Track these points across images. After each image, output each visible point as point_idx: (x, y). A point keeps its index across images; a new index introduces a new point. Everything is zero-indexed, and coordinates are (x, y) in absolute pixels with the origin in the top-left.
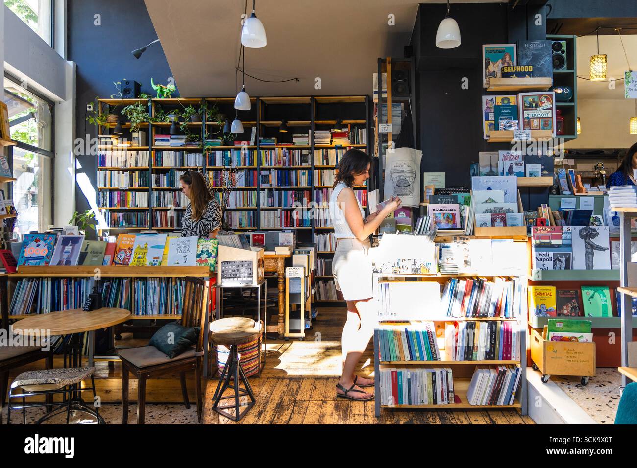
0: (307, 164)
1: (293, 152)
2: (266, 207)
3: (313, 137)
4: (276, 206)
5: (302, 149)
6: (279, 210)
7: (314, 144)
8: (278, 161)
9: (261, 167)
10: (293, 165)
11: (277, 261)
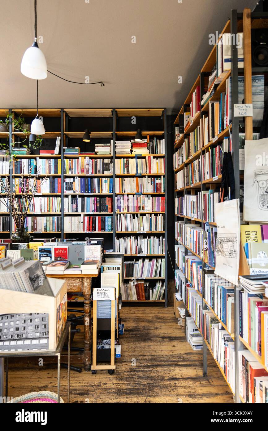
0: (109, 172)
1: (96, 160)
2: (70, 212)
3: (115, 147)
4: (80, 211)
5: (103, 158)
6: (82, 216)
7: (116, 153)
8: (81, 169)
9: (65, 175)
10: (96, 173)
11: (82, 280)
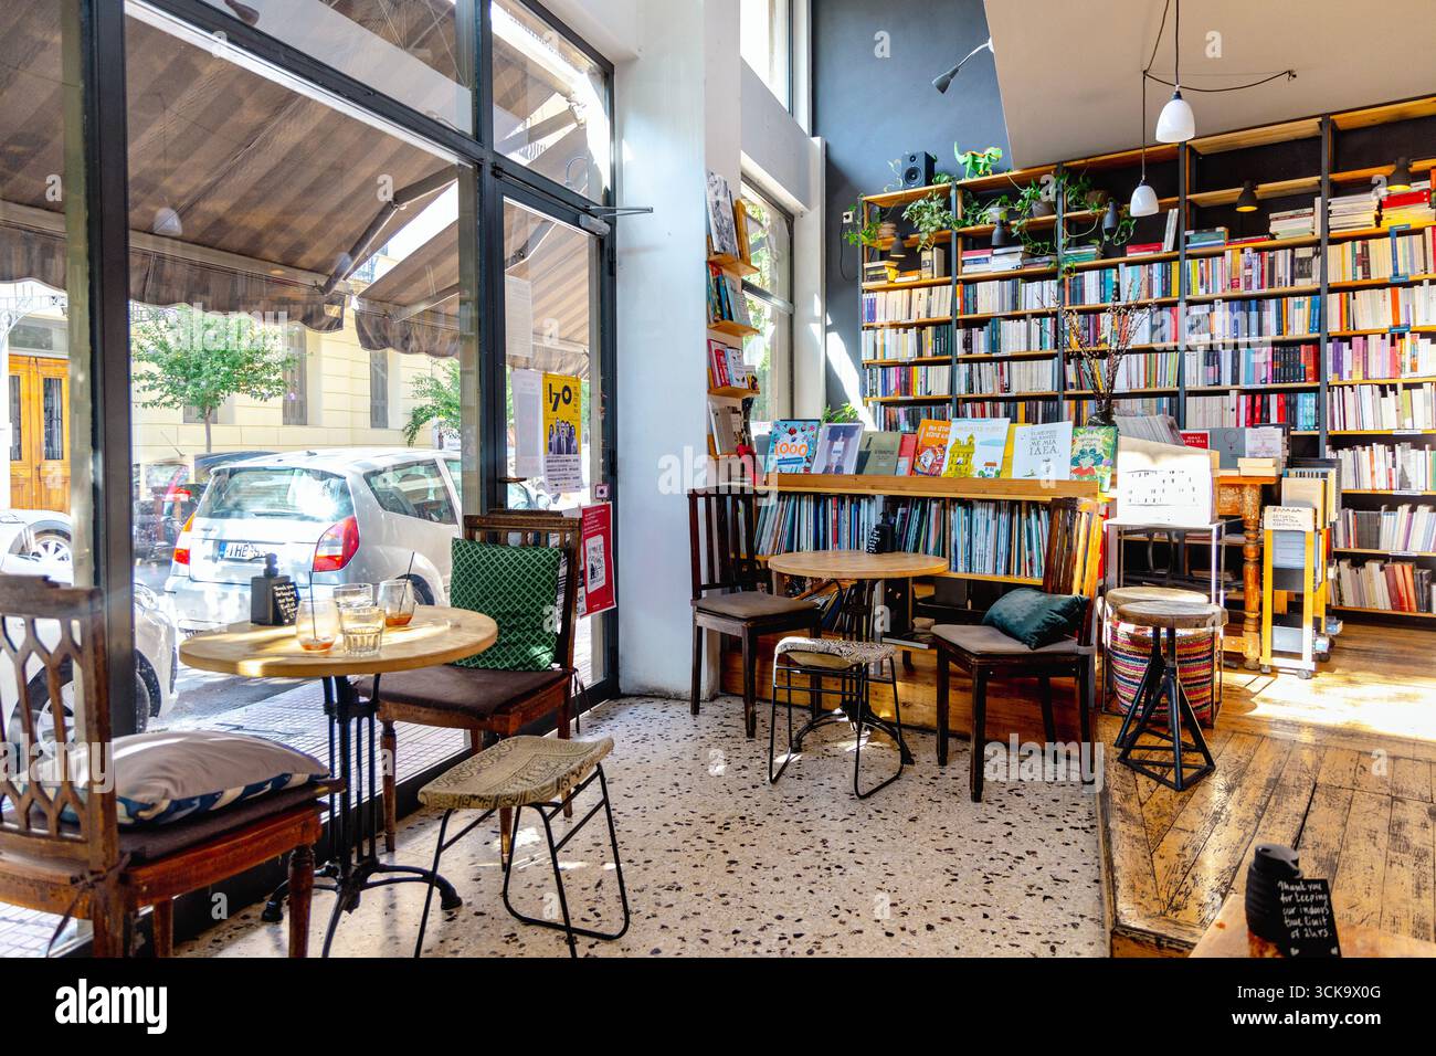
0: (1309, 280)
1: (1271, 255)
2: (1201, 387)
3: (1327, 214)
4: (1226, 383)
5: (1293, 247)
6: (1233, 394)
7: (1329, 230)
8: (1232, 280)
9: (1188, 297)
10: (1271, 284)
11: (1241, 491)
